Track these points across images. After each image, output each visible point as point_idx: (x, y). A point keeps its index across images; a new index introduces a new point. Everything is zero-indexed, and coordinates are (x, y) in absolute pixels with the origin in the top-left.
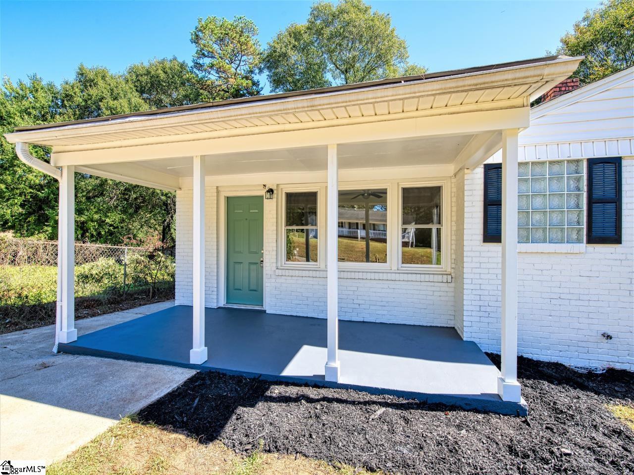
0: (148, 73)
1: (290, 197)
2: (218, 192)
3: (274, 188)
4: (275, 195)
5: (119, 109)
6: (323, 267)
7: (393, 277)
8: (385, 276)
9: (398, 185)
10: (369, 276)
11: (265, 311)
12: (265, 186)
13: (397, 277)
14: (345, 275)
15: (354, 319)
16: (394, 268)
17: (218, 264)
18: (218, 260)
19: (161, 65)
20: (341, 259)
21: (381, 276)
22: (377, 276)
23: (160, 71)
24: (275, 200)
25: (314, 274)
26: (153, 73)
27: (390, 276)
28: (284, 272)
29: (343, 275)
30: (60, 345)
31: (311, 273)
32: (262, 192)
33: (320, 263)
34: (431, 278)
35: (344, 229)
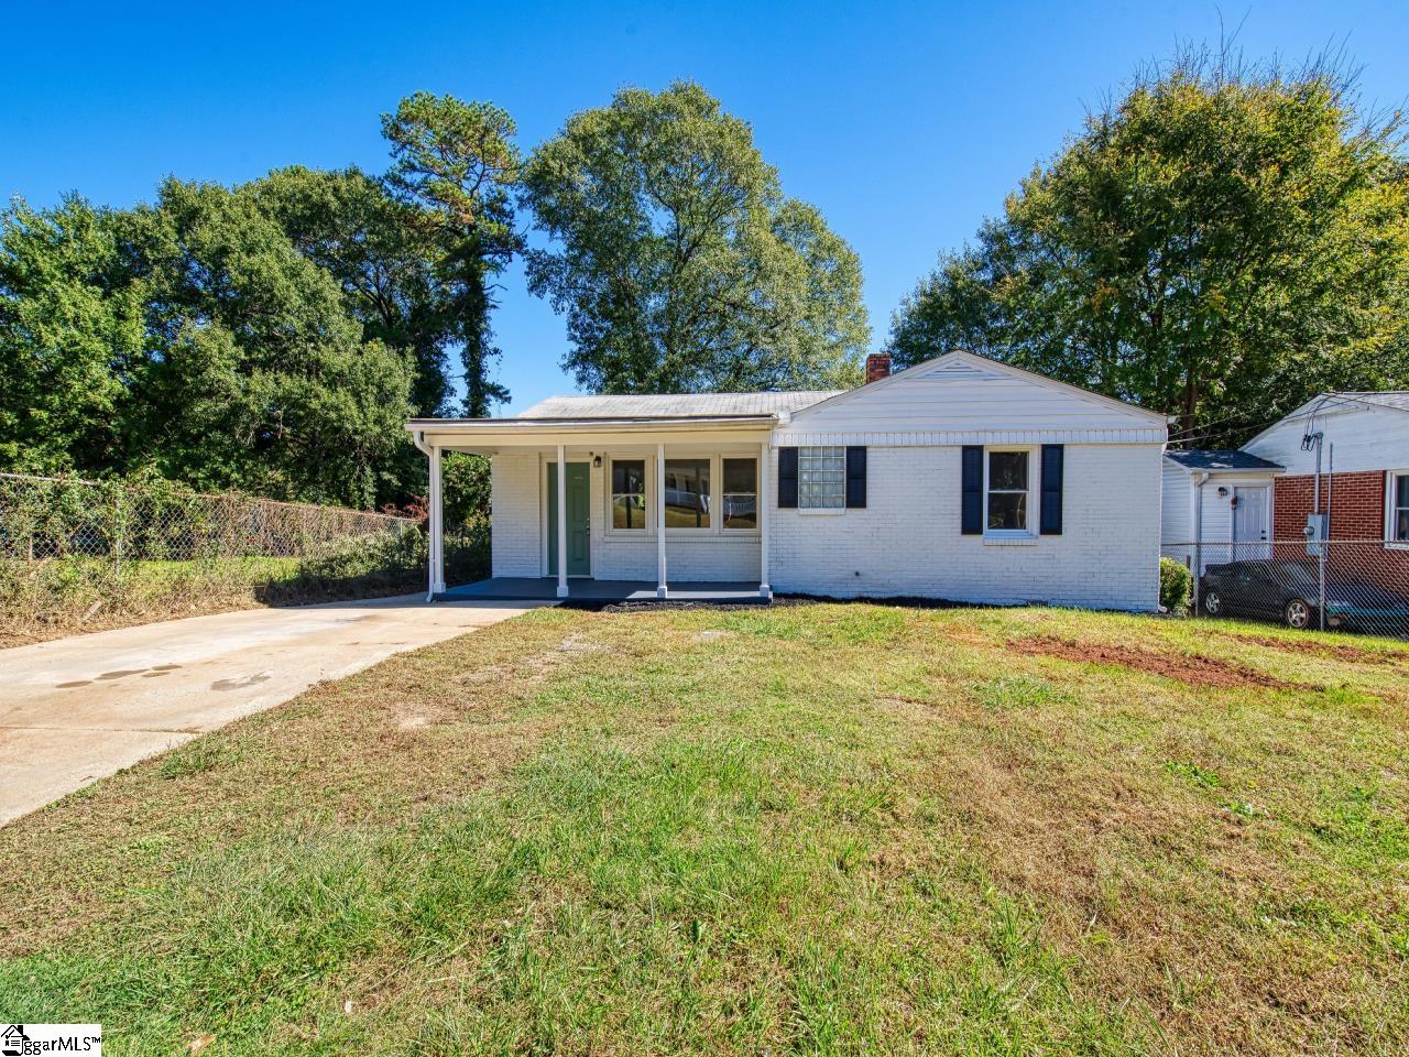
0: (307, 198)
1: (616, 464)
2: (540, 458)
3: (602, 456)
4: (602, 464)
5: (265, 274)
6: (650, 532)
7: (715, 539)
8: (707, 539)
9: (720, 456)
10: (694, 539)
11: (593, 579)
12: (592, 453)
13: (719, 539)
14: (672, 539)
15: (680, 580)
16: (716, 532)
17: (541, 533)
18: (541, 529)
19: (331, 184)
20: (667, 526)
21: (705, 539)
22: (700, 539)
23: (330, 197)
24: (602, 468)
25: (643, 539)
26: (315, 197)
27: (711, 539)
28: (612, 539)
29: (669, 540)
30: (434, 595)
31: (639, 539)
32: (591, 460)
33: (649, 529)
34: (747, 539)
35: (677, 492)
